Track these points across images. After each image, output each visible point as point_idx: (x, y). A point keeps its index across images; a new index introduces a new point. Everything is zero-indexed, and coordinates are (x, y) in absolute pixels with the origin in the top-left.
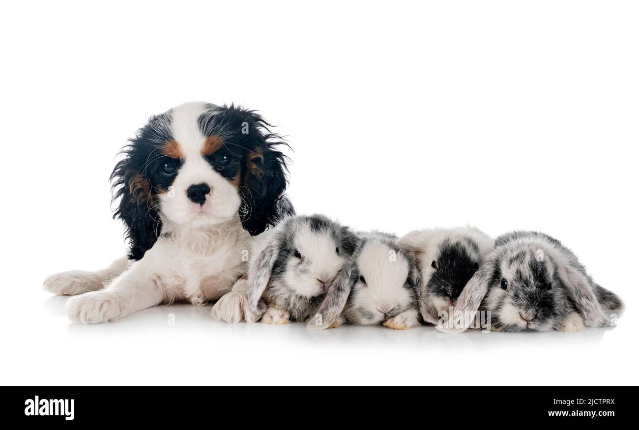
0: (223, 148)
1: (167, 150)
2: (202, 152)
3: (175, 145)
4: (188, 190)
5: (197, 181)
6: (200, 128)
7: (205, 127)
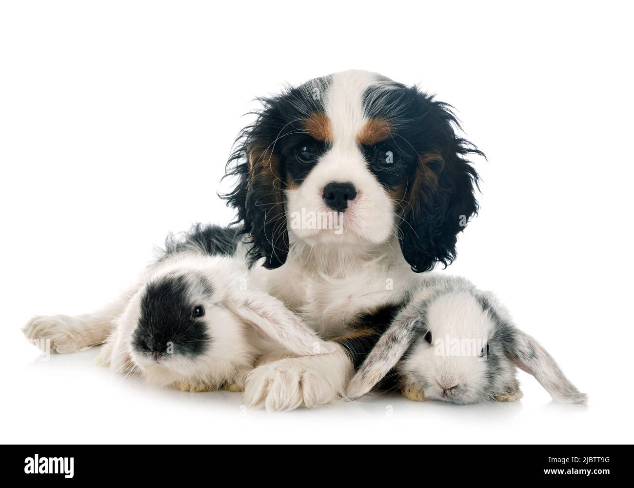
0: (389, 140)
1: (310, 125)
2: (358, 138)
3: (324, 120)
4: (325, 188)
5: (342, 177)
6: (364, 103)
7: (370, 106)
